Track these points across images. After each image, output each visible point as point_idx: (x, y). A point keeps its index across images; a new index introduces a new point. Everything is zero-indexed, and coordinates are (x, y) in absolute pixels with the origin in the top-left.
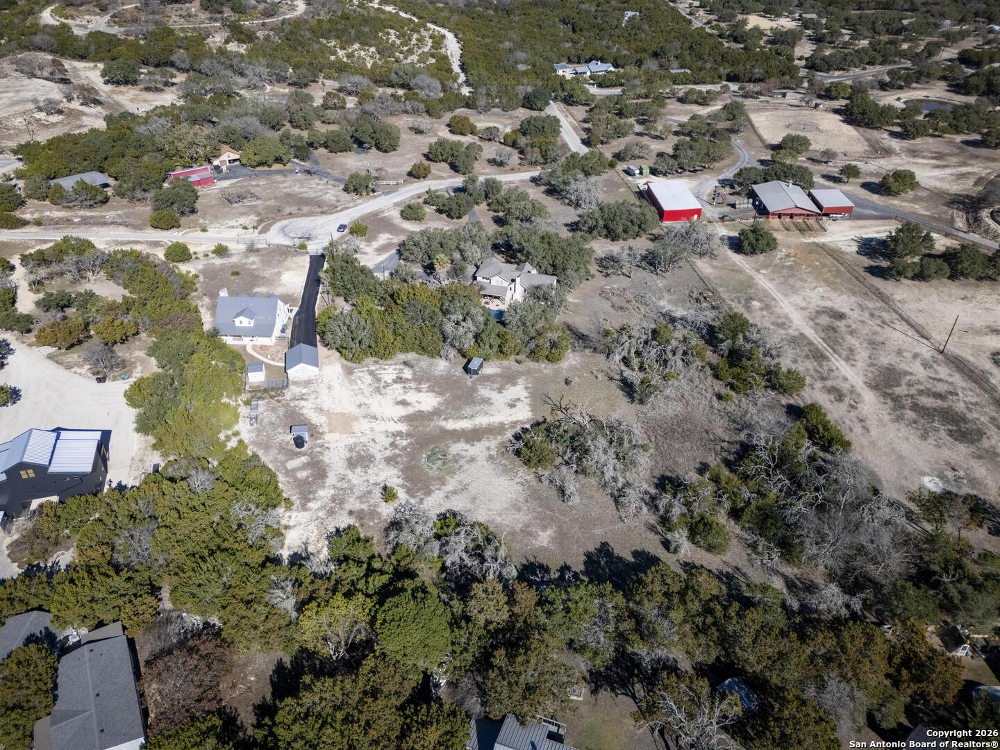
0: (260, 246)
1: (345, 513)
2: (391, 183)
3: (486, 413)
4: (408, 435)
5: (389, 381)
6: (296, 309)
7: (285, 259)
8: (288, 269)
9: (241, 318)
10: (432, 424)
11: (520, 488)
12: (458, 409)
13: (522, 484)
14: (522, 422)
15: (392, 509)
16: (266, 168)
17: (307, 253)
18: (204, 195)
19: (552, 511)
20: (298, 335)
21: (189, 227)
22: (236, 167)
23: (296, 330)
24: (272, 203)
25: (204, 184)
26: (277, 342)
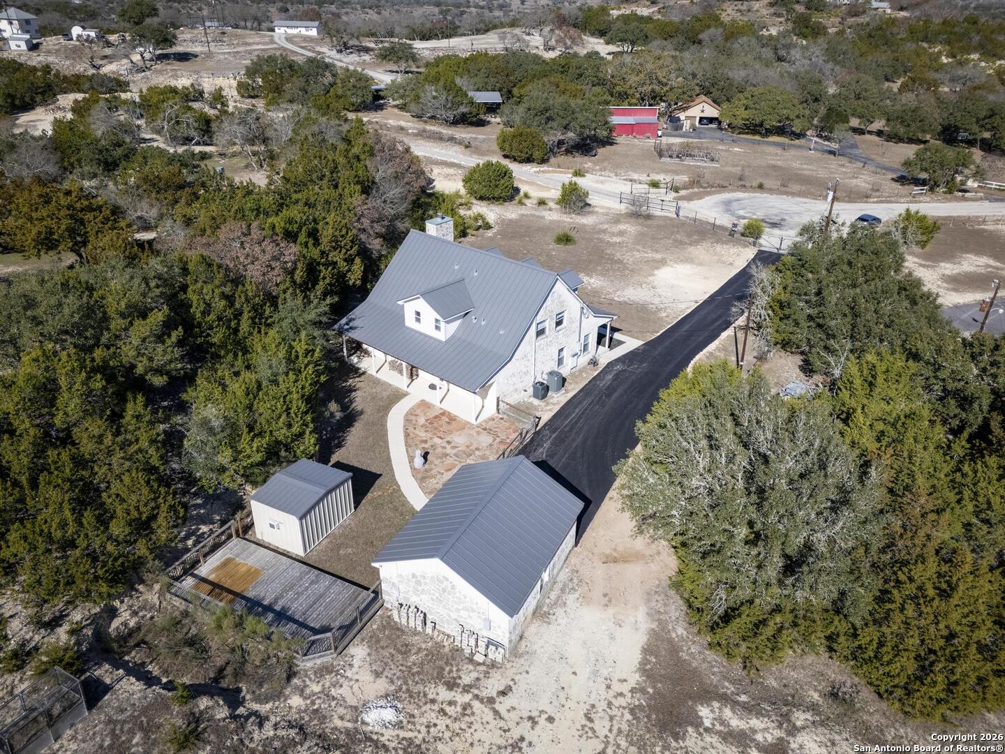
0: (658, 213)
6: (632, 345)
8: (688, 260)
9: (421, 304)
17: (757, 245)
18: (627, 145)
20: (576, 423)
21: (559, 167)
22: (708, 129)
23: (585, 403)
24: (733, 170)
25: (638, 134)
26: (493, 420)
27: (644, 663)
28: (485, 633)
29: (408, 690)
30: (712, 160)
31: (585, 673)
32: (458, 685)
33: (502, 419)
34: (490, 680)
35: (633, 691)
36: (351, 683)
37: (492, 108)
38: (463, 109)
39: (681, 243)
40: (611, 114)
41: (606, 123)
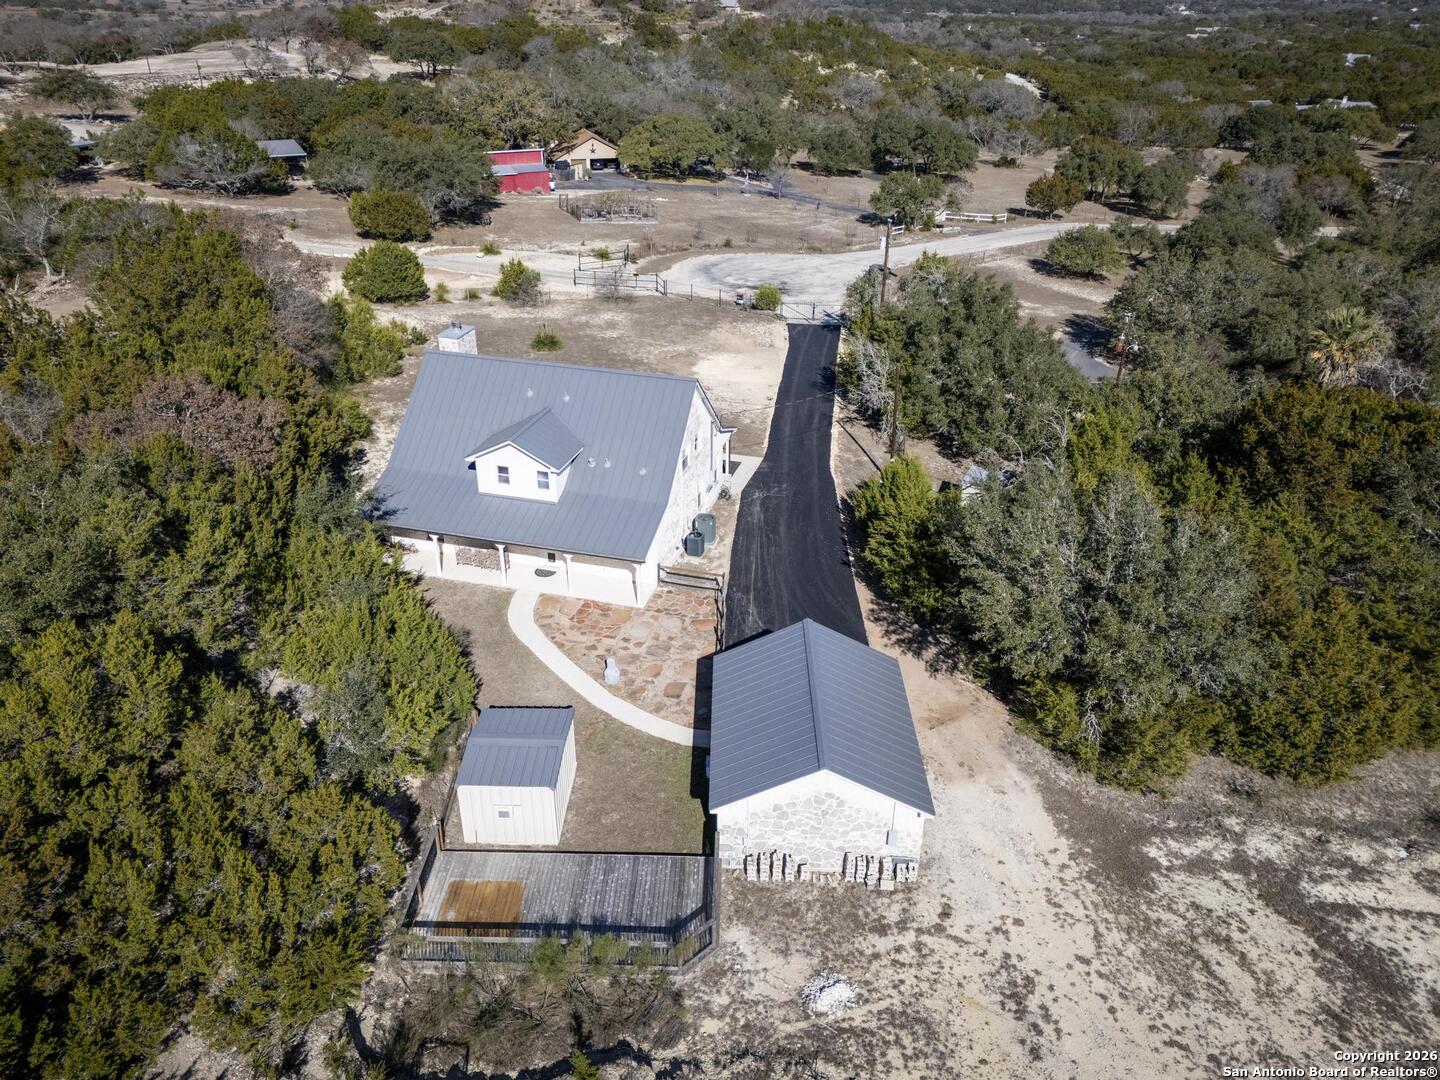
0: (636, 292)
2: (978, 217)
6: (750, 464)
7: (710, 326)
8: (720, 348)
9: (508, 455)
16: (672, 181)
17: (780, 317)
18: (516, 205)
20: (764, 573)
21: (454, 243)
22: (605, 175)
23: (755, 547)
24: (681, 226)
25: (524, 188)
26: (660, 596)
27: (1058, 824)
28: (886, 851)
29: (835, 955)
30: (646, 216)
31: (1010, 857)
32: (889, 926)
33: (670, 592)
34: (919, 906)
35: (1072, 857)
36: (762, 975)
37: (293, 165)
38: (256, 169)
39: (695, 328)
40: (494, 162)
41: (490, 176)
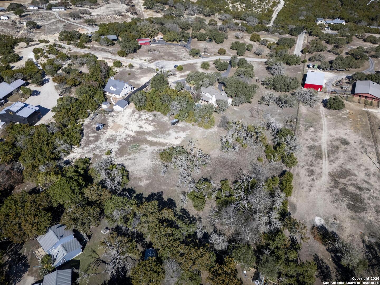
0: (144, 67)
1: (92, 154)
2: (209, 54)
3: (165, 138)
4: (133, 137)
5: (143, 119)
6: (136, 89)
8: (146, 76)
9: (112, 87)
10: (144, 136)
11: (152, 165)
12: (157, 134)
13: (154, 164)
14: (174, 145)
15: (106, 157)
16: (171, 42)
17: (157, 72)
18: (143, 48)
19: (155, 176)
21: (129, 57)
22: (161, 41)
23: (130, 95)
25: (145, 45)
33: (121, 97)
39: (146, 73)
